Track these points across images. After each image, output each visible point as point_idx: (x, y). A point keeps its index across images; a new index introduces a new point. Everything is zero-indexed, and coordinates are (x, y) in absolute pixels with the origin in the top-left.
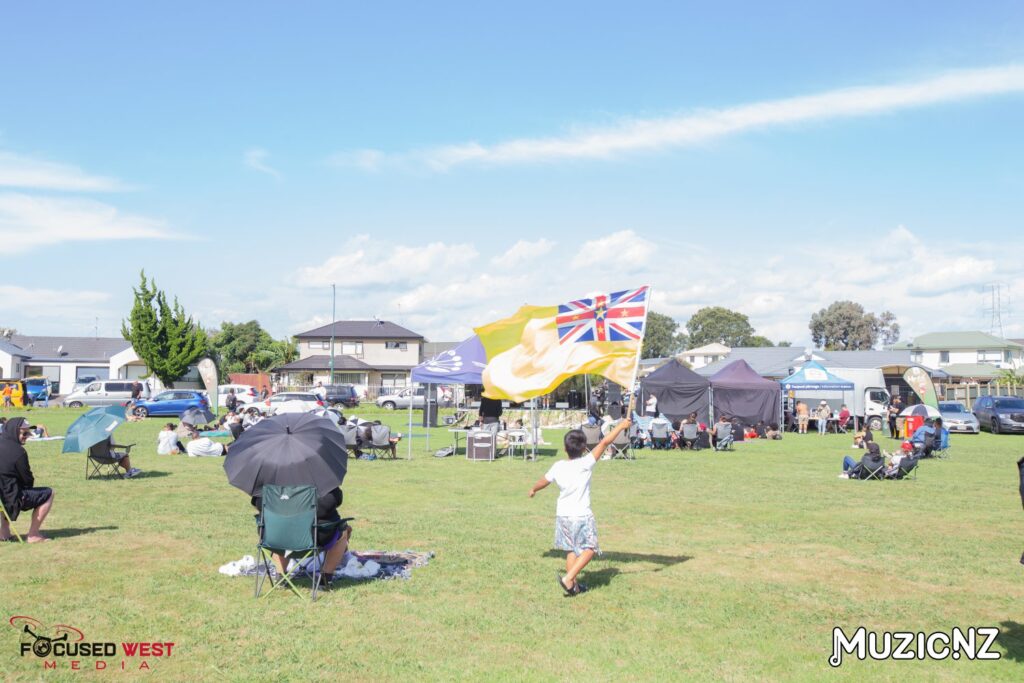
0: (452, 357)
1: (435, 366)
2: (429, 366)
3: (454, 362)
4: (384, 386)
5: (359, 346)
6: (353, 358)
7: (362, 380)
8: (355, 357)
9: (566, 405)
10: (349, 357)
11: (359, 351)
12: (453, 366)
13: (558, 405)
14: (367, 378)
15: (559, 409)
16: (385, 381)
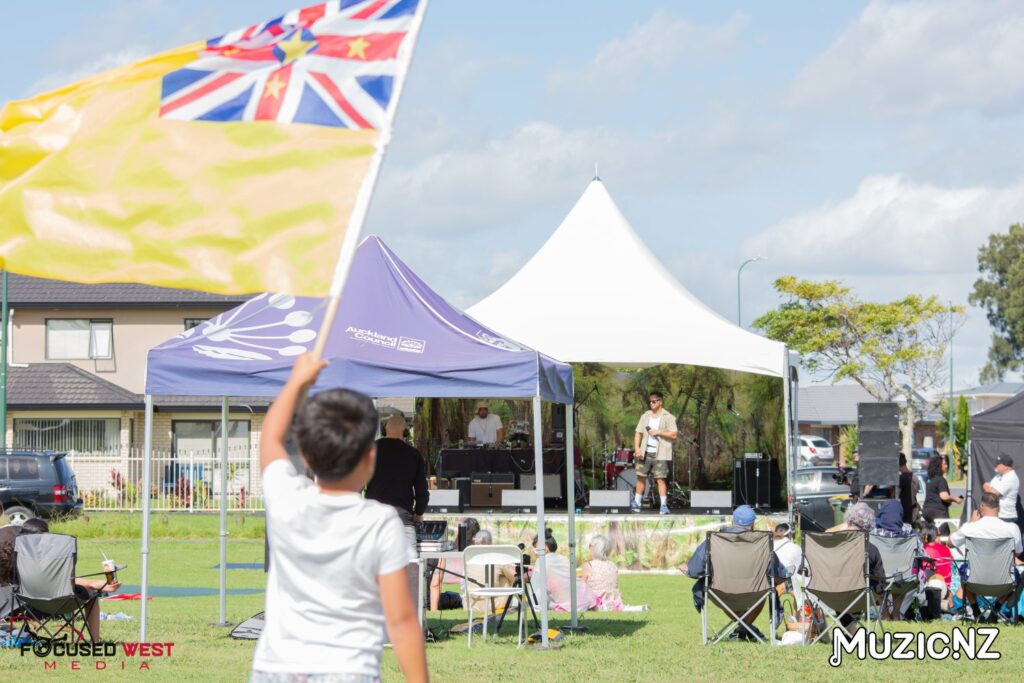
0: (283, 314)
1: (226, 344)
2: (206, 341)
3: (290, 330)
4: (181, 459)
5: (102, 333)
6: (82, 374)
7: (110, 441)
8: (89, 367)
9: (724, 498)
10: (69, 368)
11: (102, 348)
12: (288, 343)
13: (698, 498)
14: (125, 433)
15: (701, 511)
16: (182, 443)
